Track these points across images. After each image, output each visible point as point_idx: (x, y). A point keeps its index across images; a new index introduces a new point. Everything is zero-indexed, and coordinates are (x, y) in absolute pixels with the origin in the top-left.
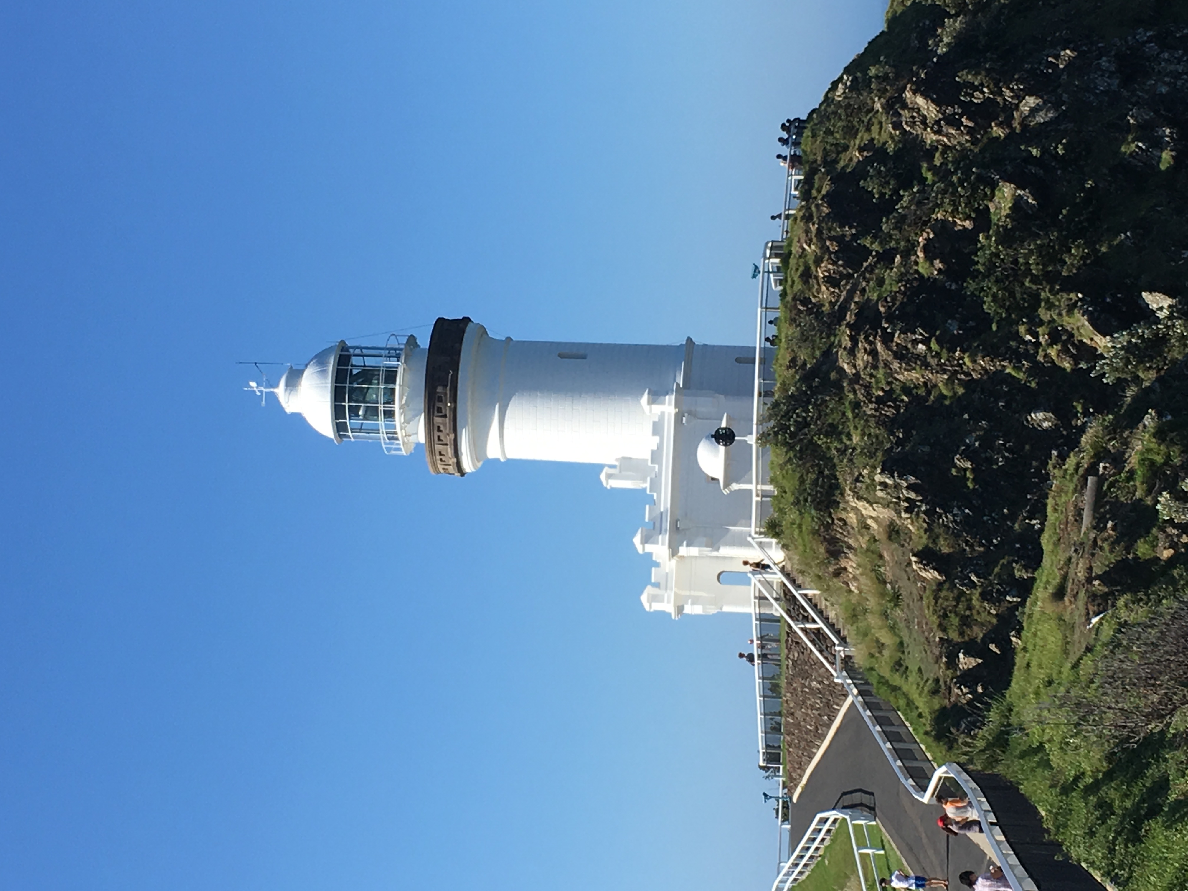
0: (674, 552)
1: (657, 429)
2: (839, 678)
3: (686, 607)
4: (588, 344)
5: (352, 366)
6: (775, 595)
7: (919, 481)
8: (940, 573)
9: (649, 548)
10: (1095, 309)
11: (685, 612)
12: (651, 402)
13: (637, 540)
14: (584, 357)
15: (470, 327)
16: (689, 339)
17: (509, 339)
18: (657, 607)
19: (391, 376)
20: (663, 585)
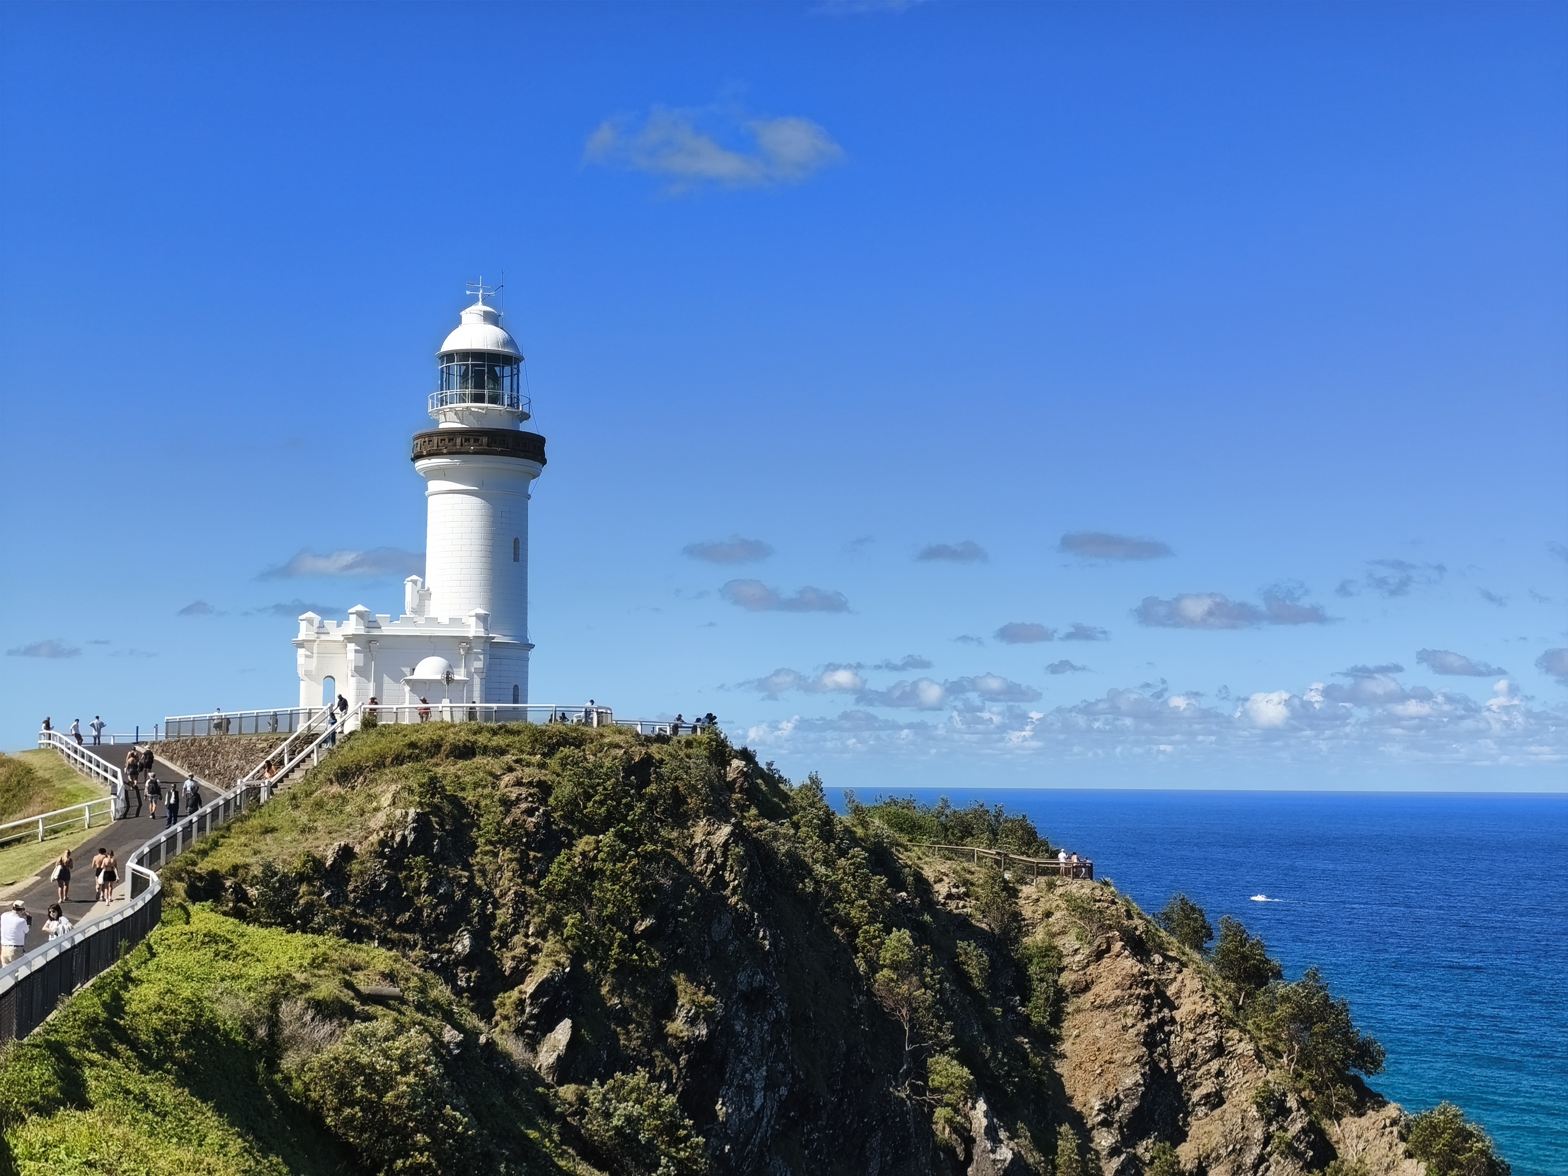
0: (350, 639)
1: (455, 621)
2: (241, 784)
3: (303, 650)
4: (526, 561)
5: (503, 367)
6: (313, 725)
7: (409, 844)
8: (331, 865)
9: (353, 618)
10: (556, 983)
11: (299, 650)
12: (478, 616)
13: (360, 608)
14: (516, 559)
15: (538, 465)
16: (532, 646)
17: (529, 497)
18: (303, 625)
19: (494, 400)
20: (321, 630)
